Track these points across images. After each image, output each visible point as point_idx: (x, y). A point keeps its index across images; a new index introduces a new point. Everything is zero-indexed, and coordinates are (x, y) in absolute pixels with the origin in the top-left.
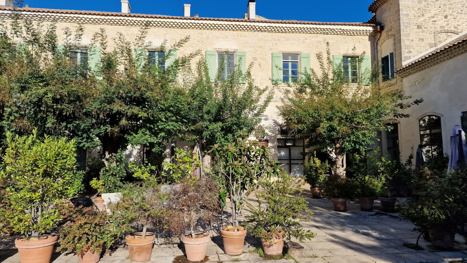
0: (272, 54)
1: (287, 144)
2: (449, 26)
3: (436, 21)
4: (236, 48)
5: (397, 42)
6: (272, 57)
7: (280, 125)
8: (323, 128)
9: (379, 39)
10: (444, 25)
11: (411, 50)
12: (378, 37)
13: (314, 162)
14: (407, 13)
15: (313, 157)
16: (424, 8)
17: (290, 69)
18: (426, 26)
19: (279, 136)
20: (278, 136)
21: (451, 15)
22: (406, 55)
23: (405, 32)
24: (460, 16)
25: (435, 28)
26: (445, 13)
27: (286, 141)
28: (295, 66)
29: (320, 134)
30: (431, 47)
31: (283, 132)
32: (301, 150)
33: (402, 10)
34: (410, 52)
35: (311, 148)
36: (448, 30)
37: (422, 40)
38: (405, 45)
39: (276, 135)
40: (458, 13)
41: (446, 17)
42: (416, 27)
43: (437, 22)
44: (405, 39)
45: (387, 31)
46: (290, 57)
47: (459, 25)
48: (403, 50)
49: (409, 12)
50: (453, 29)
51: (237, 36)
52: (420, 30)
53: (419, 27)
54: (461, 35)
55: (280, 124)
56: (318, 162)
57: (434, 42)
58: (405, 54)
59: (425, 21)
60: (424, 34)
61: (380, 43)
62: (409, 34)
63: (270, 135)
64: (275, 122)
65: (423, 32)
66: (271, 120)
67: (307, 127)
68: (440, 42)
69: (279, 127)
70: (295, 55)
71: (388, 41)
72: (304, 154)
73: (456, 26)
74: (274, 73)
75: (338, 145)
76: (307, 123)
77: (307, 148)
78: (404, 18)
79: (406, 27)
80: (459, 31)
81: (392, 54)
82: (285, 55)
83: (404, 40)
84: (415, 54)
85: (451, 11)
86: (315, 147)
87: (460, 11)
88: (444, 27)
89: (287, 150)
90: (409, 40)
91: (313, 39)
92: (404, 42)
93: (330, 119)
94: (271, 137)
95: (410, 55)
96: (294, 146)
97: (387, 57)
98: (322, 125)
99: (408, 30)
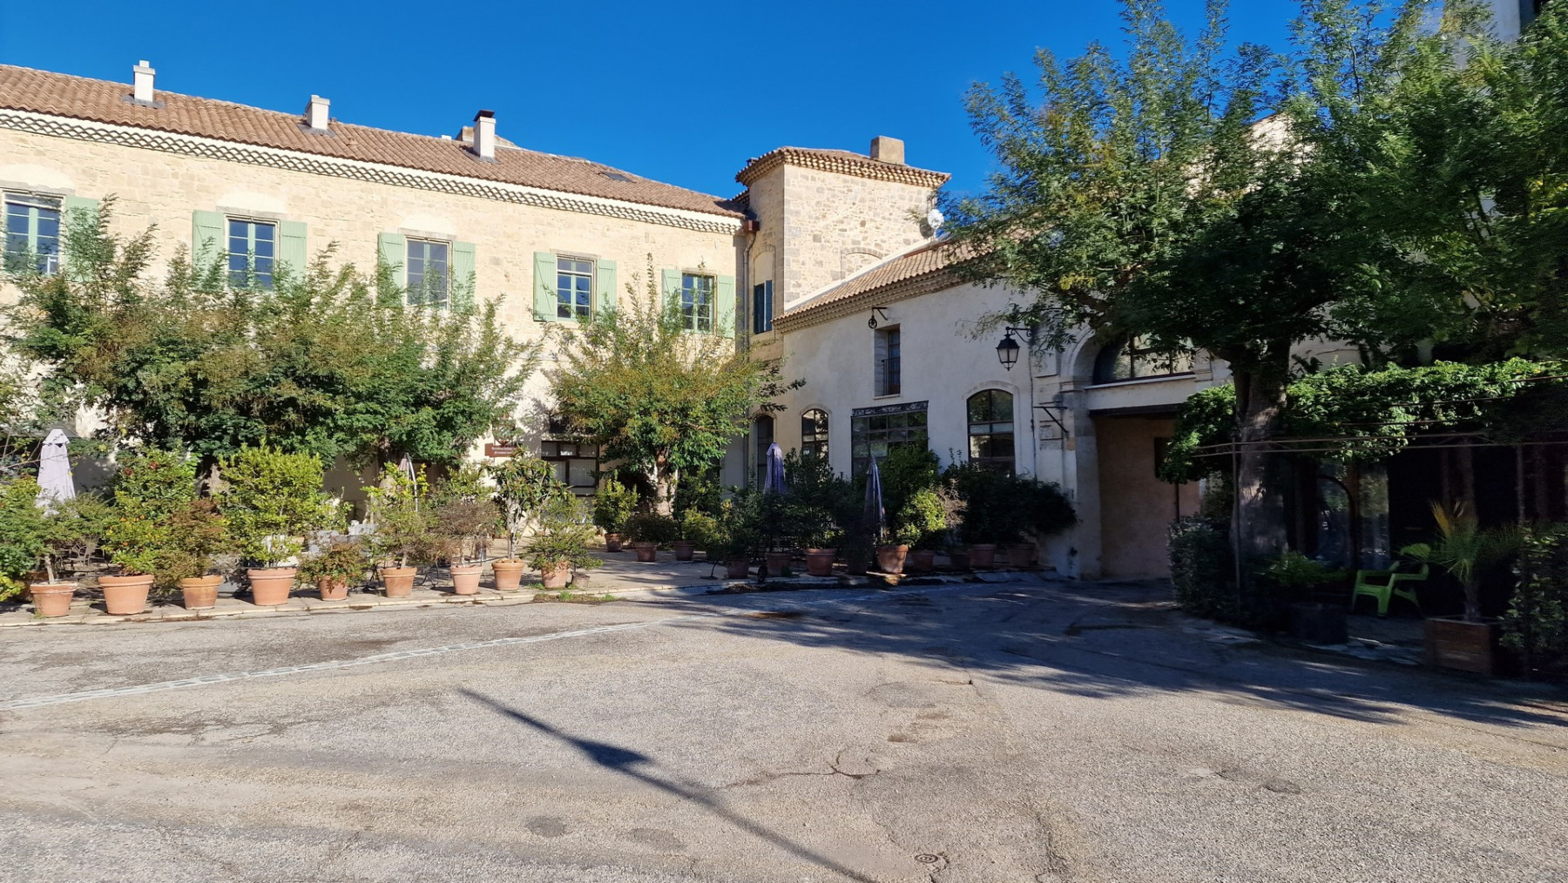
0: (535, 254)
1: (563, 454)
2: (868, 241)
3: (846, 230)
4: (453, 233)
5: (778, 262)
6: (535, 260)
7: (549, 412)
8: (632, 429)
9: (751, 246)
10: (860, 239)
11: (800, 281)
12: (750, 243)
13: (614, 490)
14: (797, 209)
15: (613, 481)
16: (827, 203)
17: (573, 291)
18: (829, 237)
19: (546, 436)
20: (544, 434)
21: (871, 220)
22: (792, 290)
23: (792, 246)
24: (886, 223)
25: (843, 243)
26: (862, 215)
27: (560, 445)
28: (583, 284)
29: (628, 437)
30: (834, 280)
31: (554, 427)
32: (592, 465)
33: (789, 202)
34: (799, 285)
35: (612, 463)
36: (864, 249)
37: (821, 263)
38: (791, 272)
39: (540, 432)
40: (883, 218)
41: (863, 224)
42: (811, 238)
43: (848, 232)
44: (791, 258)
45: (764, 235)
46: (574, 265)
47: (885, 242)
48: (786, 280)
49: (800, 208)
50: (873, 248)
51: (456, 205)
52: (818, 244)
53: (816, 239)
54: (885, 259)
55: (550, 408)
56: (620, 487)
57: (839, 270)
58: (789, 288)
59: (827, 227)
60: (825, 252)
61: (753, 253)
62: (798, 250)
63: (526, 431)
64: (538, 404)
65: (823, 248)
66: (529, 400)
67: (604, 425)
68: (851, 271)
69: (546, 416)
70: (585, 263)
71: (764, 255)
72: (597, 475)
73: (879, 242)
74: (538, 297)
75: (661, 459)
76: (606, 416)
77: (604, 462)
78: (792, 219)
79: (795, 236)
80: (883, 252)
81: (769, 283)
82: (564, 261)
83: (789, 260)
84: (807, 289)
85: (871, 213)
86: (619, 462)
87: (887, 216)
88: (859, 243)
89: (562, 465)
90: (798, 261)
91: (623, 230)
92: (789, 265)
93: (645, 412)
94: (527, 437)
95: (798, 290)
96: (577, 457)
97: (761, 286)
98: (630, 422)
99: (797, 243)
